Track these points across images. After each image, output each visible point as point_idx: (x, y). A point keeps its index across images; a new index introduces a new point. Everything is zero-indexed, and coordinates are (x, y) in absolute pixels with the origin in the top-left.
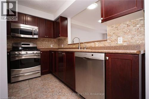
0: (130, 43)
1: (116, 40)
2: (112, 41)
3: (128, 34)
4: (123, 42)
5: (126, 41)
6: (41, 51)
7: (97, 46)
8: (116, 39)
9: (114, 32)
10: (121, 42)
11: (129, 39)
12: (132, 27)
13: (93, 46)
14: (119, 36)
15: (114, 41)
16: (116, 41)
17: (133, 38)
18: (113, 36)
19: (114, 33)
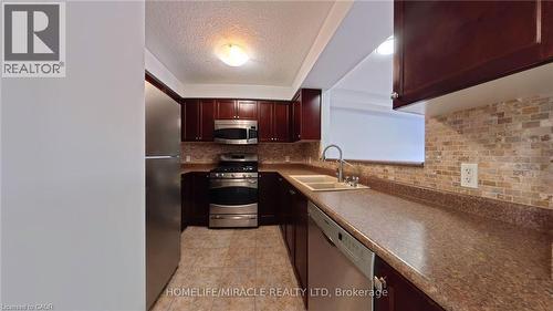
0: (508, 192)
1: (455, 171)
2: (439, 172)
3: (502, 154)
4: (480, 182)
5: (494, 184)
6: (259, 173)
7: (391, 178)
8: (453, 168)
9: (448, 138)
10: (474, 185)
11: (505, 177)
12: (520, 126)
13: (381, 176)
14: (466, 159)
15: (445, 173)
16: (455, 174)
17: (521, 177)
18: (444, 153)
19: (446, 144)
